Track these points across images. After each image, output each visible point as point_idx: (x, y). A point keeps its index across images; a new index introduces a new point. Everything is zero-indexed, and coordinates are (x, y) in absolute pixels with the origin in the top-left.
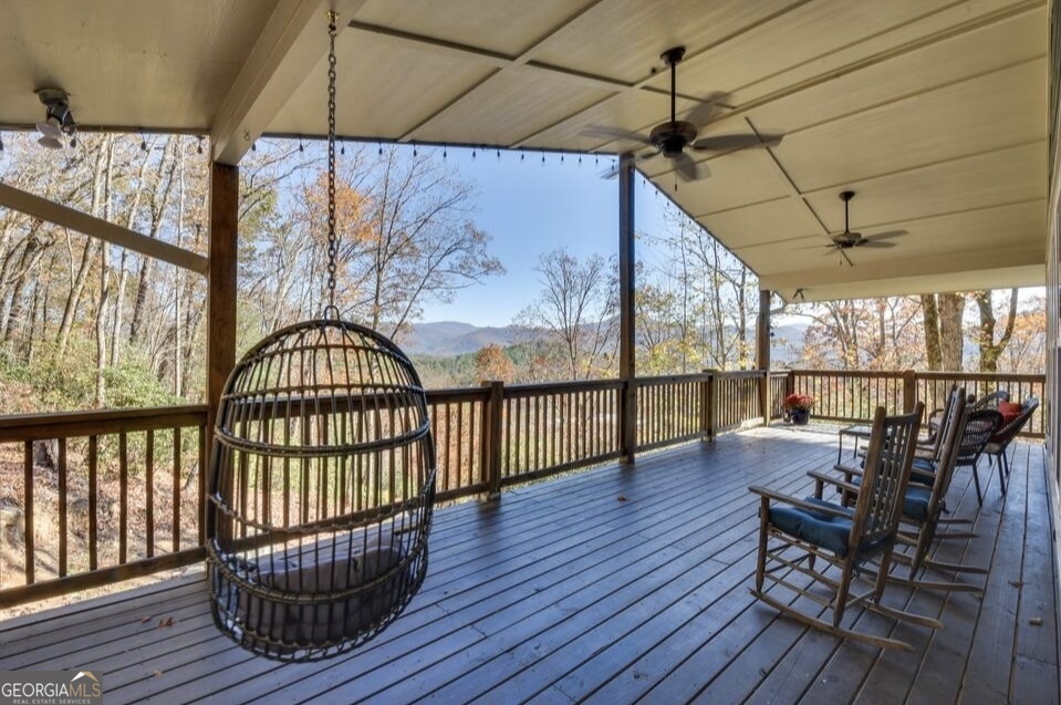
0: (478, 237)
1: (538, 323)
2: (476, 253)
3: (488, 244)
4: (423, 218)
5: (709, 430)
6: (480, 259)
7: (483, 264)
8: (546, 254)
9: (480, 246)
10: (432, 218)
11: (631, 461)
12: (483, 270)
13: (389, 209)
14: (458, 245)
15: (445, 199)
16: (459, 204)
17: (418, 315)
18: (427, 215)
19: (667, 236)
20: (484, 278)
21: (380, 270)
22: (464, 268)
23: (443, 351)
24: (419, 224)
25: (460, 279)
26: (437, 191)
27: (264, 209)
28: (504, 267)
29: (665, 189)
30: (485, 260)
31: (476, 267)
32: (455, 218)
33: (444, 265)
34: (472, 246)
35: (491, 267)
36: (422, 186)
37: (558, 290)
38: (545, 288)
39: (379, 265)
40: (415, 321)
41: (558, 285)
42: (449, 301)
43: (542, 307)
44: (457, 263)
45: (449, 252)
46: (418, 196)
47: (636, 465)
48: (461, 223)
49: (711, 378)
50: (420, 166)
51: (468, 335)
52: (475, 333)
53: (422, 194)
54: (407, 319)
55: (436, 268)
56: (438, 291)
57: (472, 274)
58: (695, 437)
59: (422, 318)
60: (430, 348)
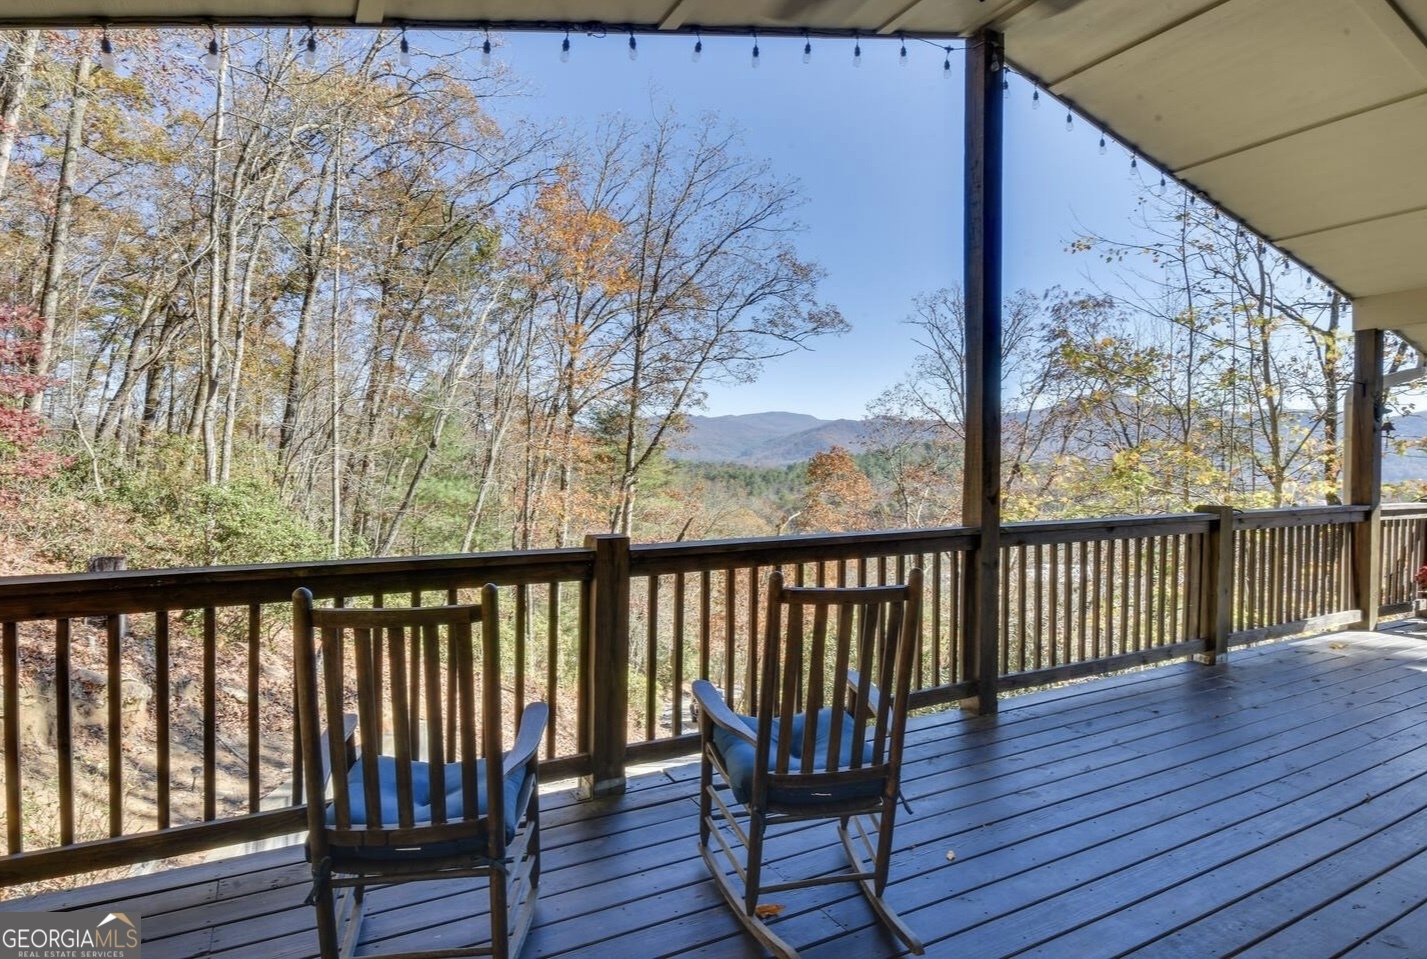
0: (802, 273)
1: (915, 412)
2: (798, 299)
3: (818, 285)
4: (710, 248)
5: (1211, 637)
6: (805, 308)
7: (811, 317)
8: (927, 295)
9: (805, 287)
10: (723, 248)
11: (989, 707)
12: (812, 325)
13: (656, 237)
14: (767, 289)
15: (748, 213)
16: (770, 222)
17: (698, 402)
18: (717, 242)
19: (1149, 240)
20: (811, 340)
21: (640, 334)
22: (778, 326)
23: (766, 457)
24: (704, 258)
25: (772, 343)
26: (732, 204)
27: (483, 255)
28: (847, 320)
29: (1092, 109)
30: (815, 310)
31: (798, 323)
32: (762, 245)
33: (744, 321)
34: (791, 288)
35: (821, 321)
36: (709, 198)
37: (948, 354)
38: (923, 351)
39: (639, 326)
40: (695, 411)
41: (951, 347)
42: (750, 379)
43: (921, 383)
44: (764, 317)
45: (750, 301)
46: (702, 213)
47: (1003, 719)
48: (775, 252)
49: (1214, 526)
50: (704, 167)
51: (805, 433)
52: (819, 429)
53: (709, 210)
54: (682, 408)
55: (730, 327)
56: (732, 363)
57: (790, 335)
58: (1169, 653)
59: (705, 408)
60: (744, 454)
